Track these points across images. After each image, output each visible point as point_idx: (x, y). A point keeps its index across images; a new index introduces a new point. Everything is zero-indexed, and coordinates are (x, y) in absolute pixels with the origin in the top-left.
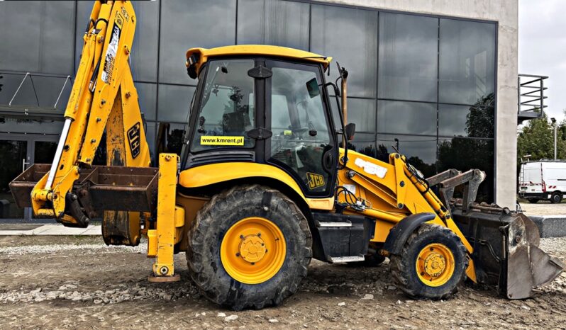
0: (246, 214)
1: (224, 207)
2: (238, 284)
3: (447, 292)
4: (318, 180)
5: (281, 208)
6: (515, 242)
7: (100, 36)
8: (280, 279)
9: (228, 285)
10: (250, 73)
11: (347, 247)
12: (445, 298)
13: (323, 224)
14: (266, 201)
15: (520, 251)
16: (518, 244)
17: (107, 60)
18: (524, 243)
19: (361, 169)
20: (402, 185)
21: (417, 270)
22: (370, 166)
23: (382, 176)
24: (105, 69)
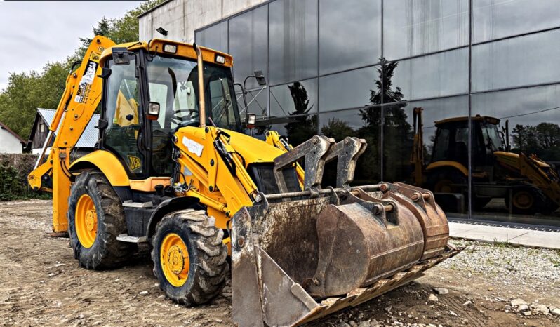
2: (81, 245)
3: (182, 296)
4: (136, 162)
5: (92, 187)
6: (238, 246)
9: (75, 245)
11: (141, 228)
12: (181, 303)
13: (126, 204)
14: (87, 182)
15: (245, 261)
16: (242, 250)
17: (81, 87)
18: (250, 249)
19: (186, 148)
20: (212, 164)
21: (162, 262)
22: (193, 143)
23: (199, 154)
24: (78, 94)
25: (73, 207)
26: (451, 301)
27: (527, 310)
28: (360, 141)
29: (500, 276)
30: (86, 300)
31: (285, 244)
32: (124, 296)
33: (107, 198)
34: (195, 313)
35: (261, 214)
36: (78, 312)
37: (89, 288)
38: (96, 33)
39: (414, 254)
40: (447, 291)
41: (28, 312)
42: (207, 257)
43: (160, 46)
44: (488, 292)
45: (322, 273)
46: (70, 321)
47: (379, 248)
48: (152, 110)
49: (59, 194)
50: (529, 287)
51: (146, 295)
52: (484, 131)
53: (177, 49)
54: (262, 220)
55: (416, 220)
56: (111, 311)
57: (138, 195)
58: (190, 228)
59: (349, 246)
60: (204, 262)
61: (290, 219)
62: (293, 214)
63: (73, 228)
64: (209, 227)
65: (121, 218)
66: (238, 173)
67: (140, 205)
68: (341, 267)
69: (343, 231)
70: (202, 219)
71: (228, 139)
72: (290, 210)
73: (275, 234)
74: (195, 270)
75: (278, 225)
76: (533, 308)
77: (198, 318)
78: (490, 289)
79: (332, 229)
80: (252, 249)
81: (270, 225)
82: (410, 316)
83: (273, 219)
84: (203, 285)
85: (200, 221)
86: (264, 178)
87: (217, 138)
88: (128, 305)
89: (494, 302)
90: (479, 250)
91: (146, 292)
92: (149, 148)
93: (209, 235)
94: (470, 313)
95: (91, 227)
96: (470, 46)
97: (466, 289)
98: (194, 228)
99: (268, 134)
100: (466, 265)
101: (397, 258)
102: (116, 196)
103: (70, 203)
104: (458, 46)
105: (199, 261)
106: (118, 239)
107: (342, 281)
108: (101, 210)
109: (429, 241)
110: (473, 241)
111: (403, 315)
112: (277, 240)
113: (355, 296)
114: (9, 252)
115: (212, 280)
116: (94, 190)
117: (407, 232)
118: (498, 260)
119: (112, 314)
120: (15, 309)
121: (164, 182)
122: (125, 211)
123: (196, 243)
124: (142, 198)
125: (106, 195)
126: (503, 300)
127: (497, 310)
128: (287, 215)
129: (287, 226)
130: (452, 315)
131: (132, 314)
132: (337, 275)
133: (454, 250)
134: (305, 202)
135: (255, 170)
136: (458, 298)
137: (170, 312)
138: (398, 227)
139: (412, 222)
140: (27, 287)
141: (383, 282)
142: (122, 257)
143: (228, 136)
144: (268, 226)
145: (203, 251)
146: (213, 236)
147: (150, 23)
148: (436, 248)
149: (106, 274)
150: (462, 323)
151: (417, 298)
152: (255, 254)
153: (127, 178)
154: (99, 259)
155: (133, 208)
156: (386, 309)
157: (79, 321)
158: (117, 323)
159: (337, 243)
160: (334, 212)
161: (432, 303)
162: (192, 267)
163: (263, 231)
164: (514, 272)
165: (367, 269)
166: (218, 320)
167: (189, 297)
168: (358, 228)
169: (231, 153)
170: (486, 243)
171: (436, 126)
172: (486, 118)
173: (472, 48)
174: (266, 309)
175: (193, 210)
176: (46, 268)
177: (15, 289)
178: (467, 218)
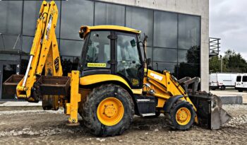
0: (108, 96)
1: (99, 93)
4: (136, 82)
6: (214, 107)
7: (44, 20)
8: (121, 123)
10: (108, 37)
11: (148, 110)
14: (116, 91)
18: (217, 107)
19: (152, 77)
20: (169, 83)
23: (161, 80)
153: (131, 89)
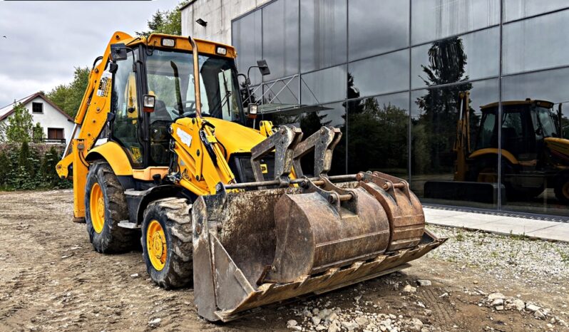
0: (93, 180)
2: (94, 230)
3: (161, 279)
4: (137, 153)
5: (100, 177)
6: (199, 234)
8: (102, 232)
9: (90, 230)
12: (161, 286)
13: (128, 192)
14: (96, 171)
15: (202, 247)
16: (200, 236)
17: (103, 81)
18: (206, 236)
19: (179, 138)
20: (198, 154)
21: (148, 247)
22: (184, 134)
23: (189, 145)
24: (100, 88)
25: (88, 195)
26: (430, 293)
27: (501, 304)
28: (333, 131)
29: (496, 270)
30: (80, 280)
31: (251, 232)
32: (115, 278)
33: (112, 186)
34: (170, 295)
35: (220, 202)
36: (68, 291)
37: (89, 270)
38: (151, 27)
39: (376, 244)
40: (429, 283)
41: (26, 289)
42: (181, 243)
43: (159, 41)
44: (473, 285)
45: (278, 260)
46: (56, 299)
47: (328, 237)
48: (148, 103)
49: (78, 182)
50: (521, 281)
51: (136, 277)
52: (533, 115)
53: (175, 43)
54: (223, 208)
55: (382, 210)
56: (97, 291)
57: (140, 184)
58: (166, 216)
59: (299, 235)
60: (177, 248)
61: (256, 208)
62: (260, 203)
63: (88, 214)
64: (185, 215)
65: (124, 206)
66: (219, 163)
67: (138, 193)
68: (293, 254)
69: (293, 220)
70: (179, 207)
71: (212, 129)
72: (255, 199)
73: (238, 222)
74: (170, 255)
75: (241, 213)
76: (508, 303)
77: (169, 300)
78: (476, 282)
79: (285, 218)
80: (207, 236)
81: (232, 213)
82: (375, 306)
83: (235, 207)
84: (177, 269)
85: (176, 209)
86: (246, 168)
87: (202, 129)
88: (115, 286)
89: (472, 295)
90: (490, 243)
91: (137, 275)
92: (147, 139)
93: (184, 222)
94: (441, 305)
95: (102, 213)
96: (501, 25)
97: (451, 281)
98: (170, 215)
99: (262, 124)
100: (466, 257)
101: (352, 247)
102: (120, 184)
103: (85, 191)
104: (489, 25)
105: (173, 247)
106: (119, 225)
107: (294, 268)
108: (107, 198)
109: (396, 231)
110: (489, 233)
111: (369, 305)
112: (241, 228)
113: (299, 283)
114: (40, 236)
115: (185, 265)
116: (101, 179)
117: (368, 222)
118: (503, 253)
119: (98, 293)
120: (17, 286)
121: (162, 171)
122: (127, 199)
123: (170, 230)
124: (143, 187)
125: (111, 184)
126: (483, 293)
127: (471, 303)
128: (252, 204)
129: (252, 215)
130: (419, 307)
131: (113, 295)
132: (290, 262)
133: (437, 241)
134: (273, 191)
135: (237, 160)
136: (437, 290)
137: (149, 294)
138: (357, 216)
139: (376, 212)
140: (38, 267)
141: (333, 271)
142: (127, 242)
143: (213, 127)
144: (229, 215)
145: (176, 237)
146: (188, 223)
147: (191, 15)
148: (408, 239)
149: (111, 258)
150: (424, 315)
151: (394, 289)
152: (209, 241)
153: (131, 168)
154: (107, 243)
155: (133, 196)
156: (356, 298)
157: (65, 298)
158: (97, 302)
159: (290, 232)
160: (287, 201)
161: (406, 294)
162: (168, 252)
163: (223, 219)
164: (513, 265)
165: (312, 256)
166: (186, 303)
167: (167, 280)
168: (305, 216)
169: (213, 144)
170: (502, 235)
171: (481, 110)
172: (536, 101)
173: (504, 26)
174: (218, 293)
175: (174, 198)
176: (62, 250)
177: (27, 269)
178: (496, 209)
